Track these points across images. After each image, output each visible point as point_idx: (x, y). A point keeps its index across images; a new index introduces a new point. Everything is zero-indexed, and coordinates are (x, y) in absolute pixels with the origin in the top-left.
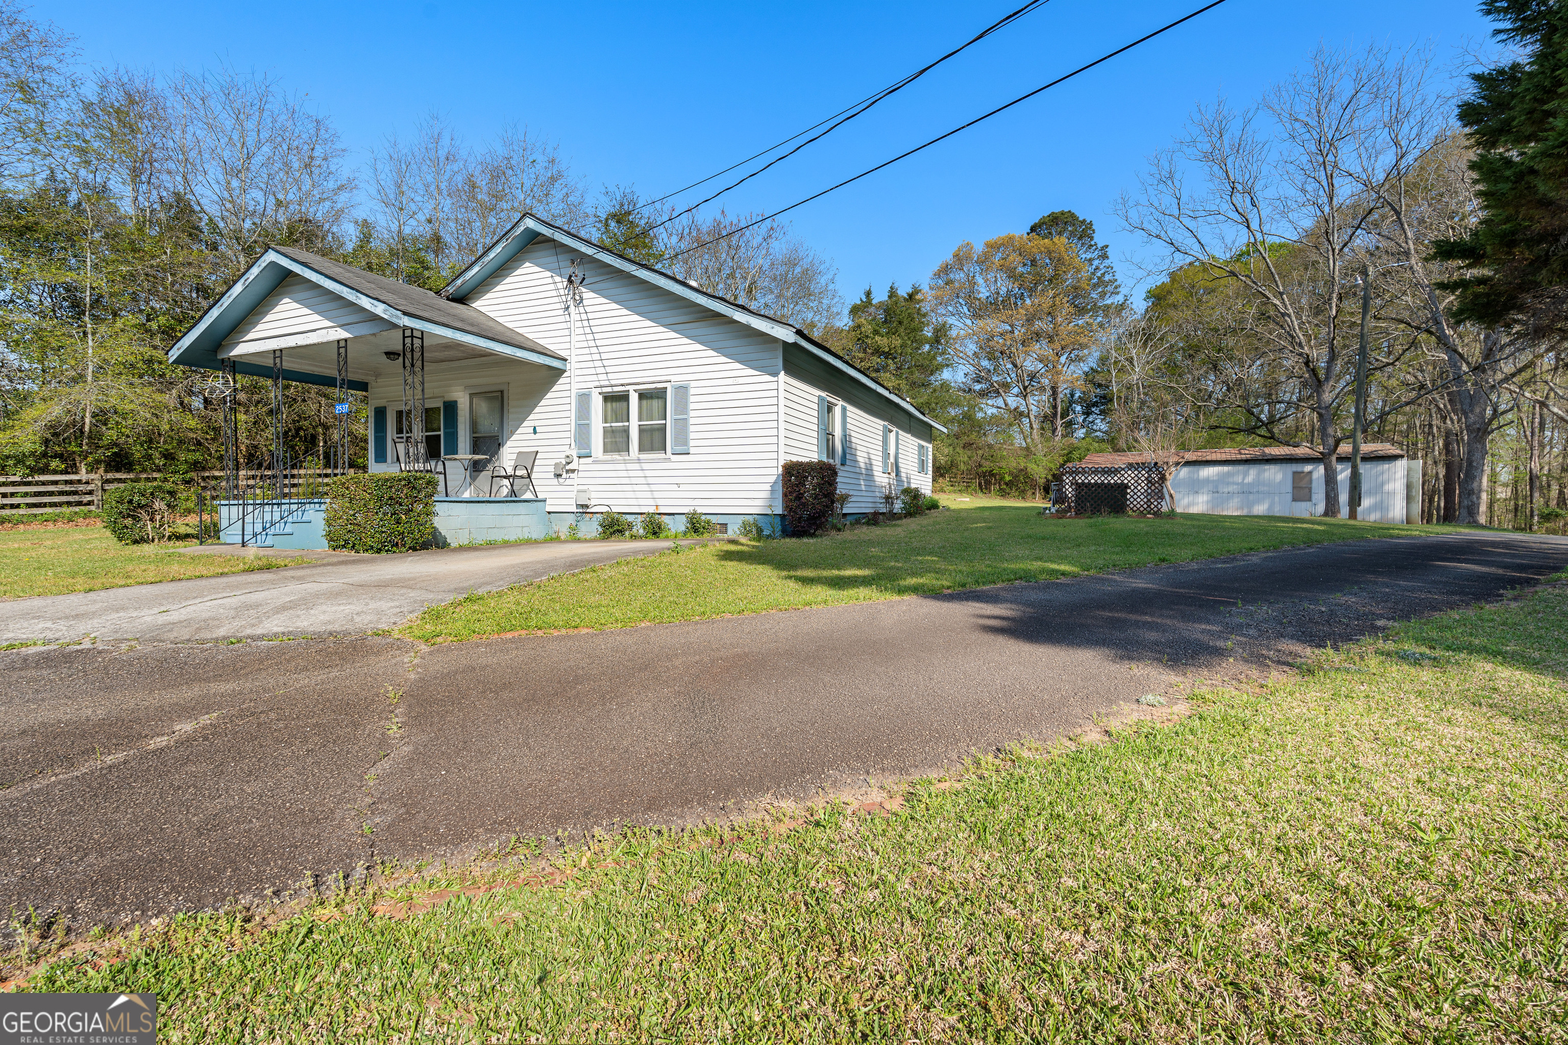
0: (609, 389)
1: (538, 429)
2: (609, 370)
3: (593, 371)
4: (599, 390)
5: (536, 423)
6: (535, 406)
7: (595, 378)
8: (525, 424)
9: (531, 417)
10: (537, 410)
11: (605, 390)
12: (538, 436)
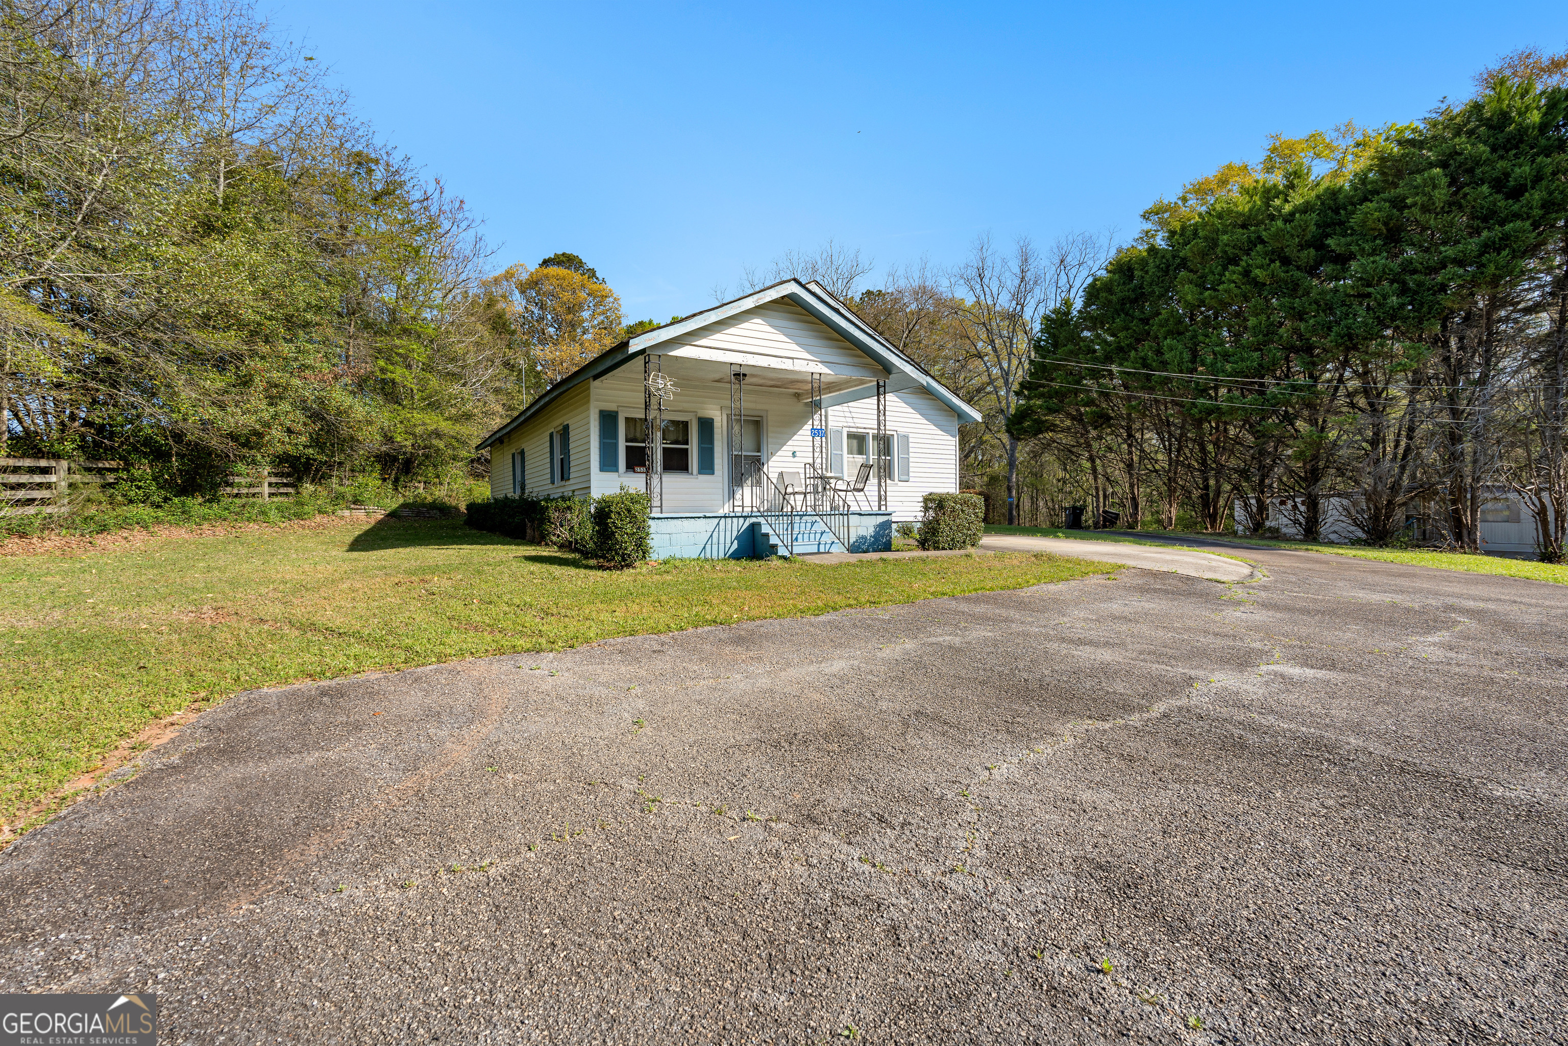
0: (855, 430)
1: (798, 454)
2: (854, 415)
3: (841, 414)
4: (848, 429)
5: (795, 449)
6: (795, 434)
7: (843, 419)
8: (785, 448)
9: (790, 443)
10: (795, 437)
11: (852, 430)
12: (796, 459)
